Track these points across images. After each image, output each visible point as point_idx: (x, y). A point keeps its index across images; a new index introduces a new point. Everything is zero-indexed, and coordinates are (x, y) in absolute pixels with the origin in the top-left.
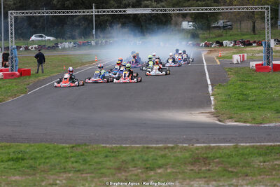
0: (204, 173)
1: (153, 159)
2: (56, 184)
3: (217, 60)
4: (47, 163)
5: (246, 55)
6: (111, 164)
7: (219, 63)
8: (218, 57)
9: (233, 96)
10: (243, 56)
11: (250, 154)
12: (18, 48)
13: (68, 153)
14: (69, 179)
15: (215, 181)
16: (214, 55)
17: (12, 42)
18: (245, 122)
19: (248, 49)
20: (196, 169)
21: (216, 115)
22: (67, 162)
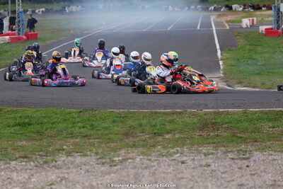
0: (212, 138)
1: (161, 125)
2: (63, 150)
3: (226, 25)
4: (54, 128)
5: (255, 19)
6: (119, 129)
7: (228, 28)
8: (227, 22)
9: (242, 61)
10: (253, 20)
11: (259, 119)
12: (25, 11)
13: (75, 118)
14: (76, 144)
15: (224, 146)
16: (223, 19)
17: (19, 5)
18: (254, 87)
19: (258, 13)
20: (204, 134)
21: (225, 80)
22: (74, 127)
